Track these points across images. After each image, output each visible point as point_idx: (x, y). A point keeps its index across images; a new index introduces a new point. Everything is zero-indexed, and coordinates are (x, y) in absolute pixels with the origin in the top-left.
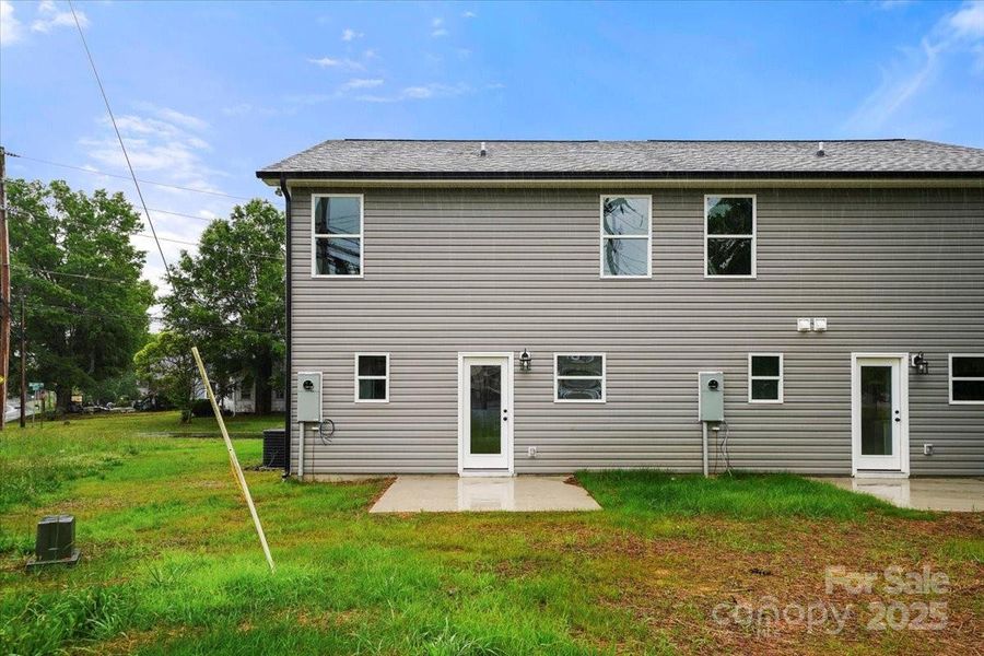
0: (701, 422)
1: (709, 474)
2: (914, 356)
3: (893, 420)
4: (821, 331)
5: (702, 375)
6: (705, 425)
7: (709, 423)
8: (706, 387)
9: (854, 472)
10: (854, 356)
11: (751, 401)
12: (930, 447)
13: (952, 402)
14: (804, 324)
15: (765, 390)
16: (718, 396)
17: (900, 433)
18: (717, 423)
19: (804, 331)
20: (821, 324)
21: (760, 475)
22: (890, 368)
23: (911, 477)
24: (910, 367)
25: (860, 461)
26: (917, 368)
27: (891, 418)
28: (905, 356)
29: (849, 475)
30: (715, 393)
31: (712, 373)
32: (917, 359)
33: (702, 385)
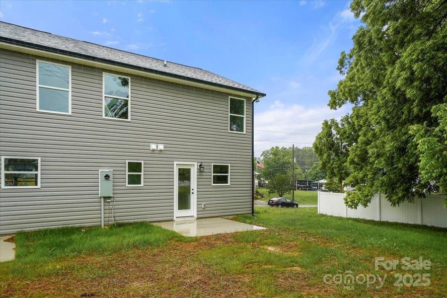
0: (101, 198)
1: (104, 225)
2: (199, 164)
3: (191, 193)
4: (161, 151)
5: (101, 171)
6: (102, 199)
7: (105, 198)
8: (103, 178)
9: (175, 219)
10: (175, 163)
11: (127, 185)
12: (204, 205)
13: (213, 185)
14: (153, 147)
15: (135, 180)
16: (109, 183)
17: (193, 199)
18: (109, 198)
19: (153, 150)
20: (161, 147)
21: (131, 224)
22: (190, 169)
23: (197, 219)
24: (198, 169)
25: (177, 213)
26: (200, 169)
27: (190, 192)
28: (196, 164)
29: (172, 220)
30: (108, 181)
31: (107, 170)
32: (200, 165)
33: (101, 177)
